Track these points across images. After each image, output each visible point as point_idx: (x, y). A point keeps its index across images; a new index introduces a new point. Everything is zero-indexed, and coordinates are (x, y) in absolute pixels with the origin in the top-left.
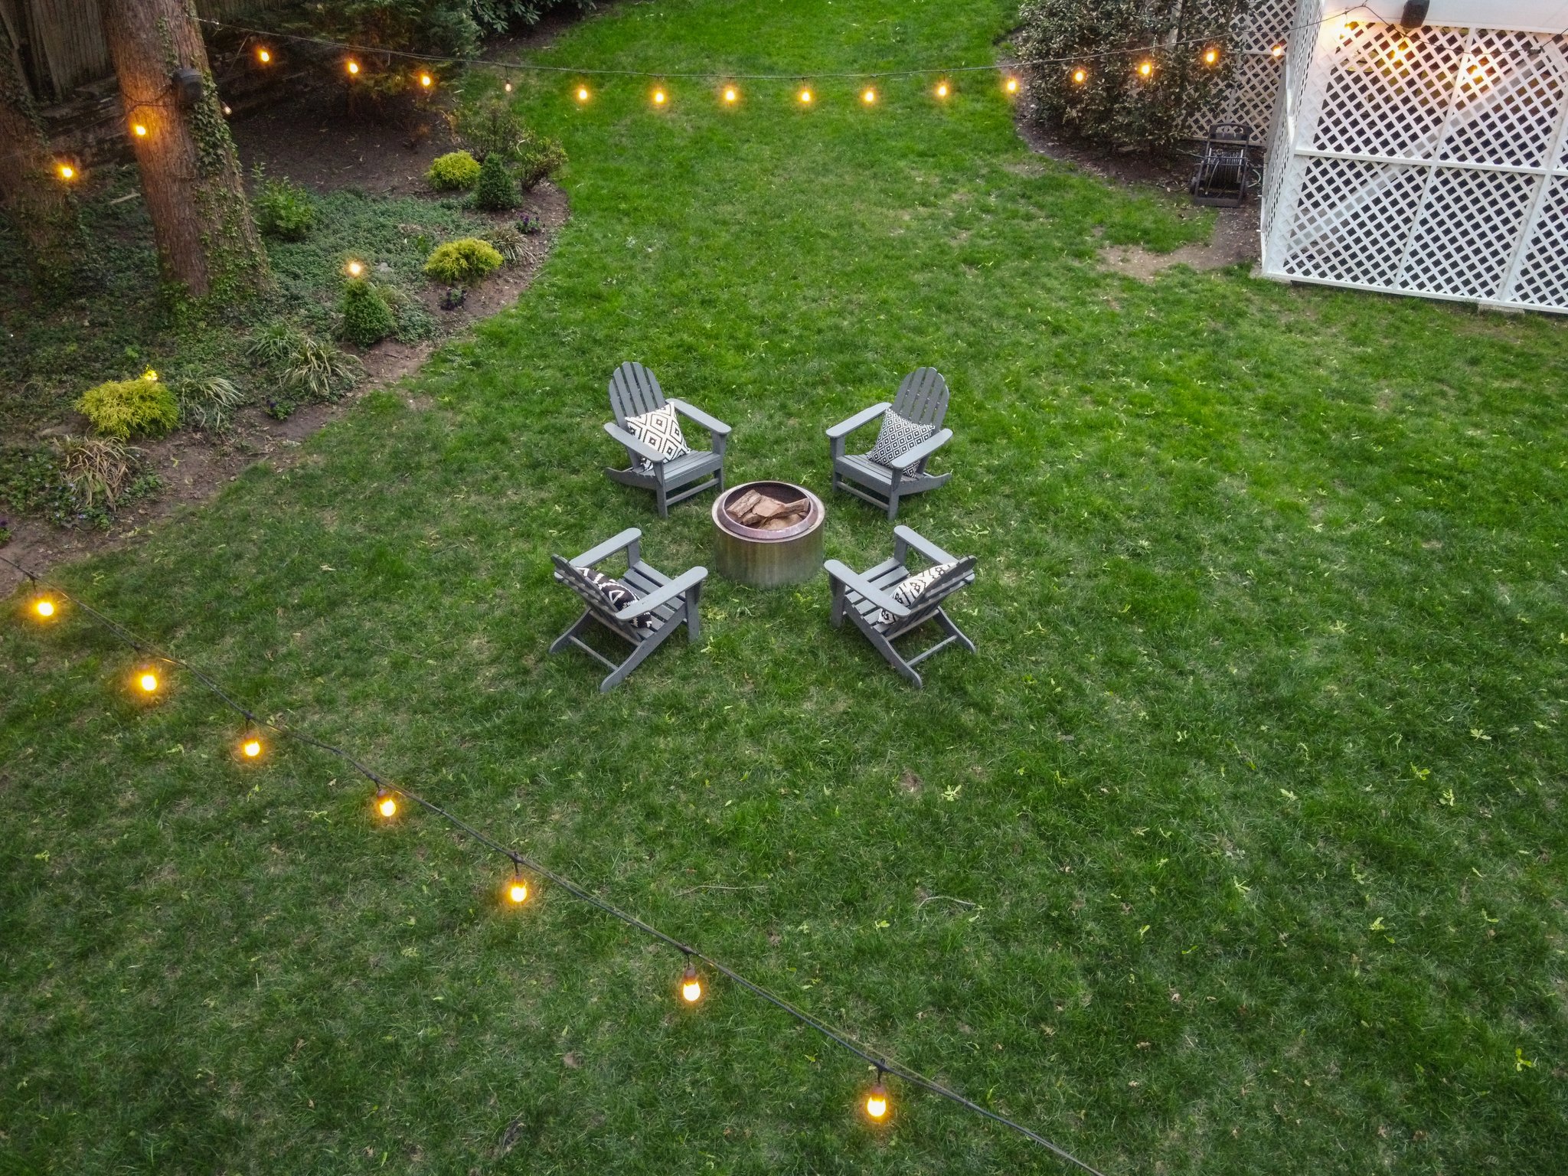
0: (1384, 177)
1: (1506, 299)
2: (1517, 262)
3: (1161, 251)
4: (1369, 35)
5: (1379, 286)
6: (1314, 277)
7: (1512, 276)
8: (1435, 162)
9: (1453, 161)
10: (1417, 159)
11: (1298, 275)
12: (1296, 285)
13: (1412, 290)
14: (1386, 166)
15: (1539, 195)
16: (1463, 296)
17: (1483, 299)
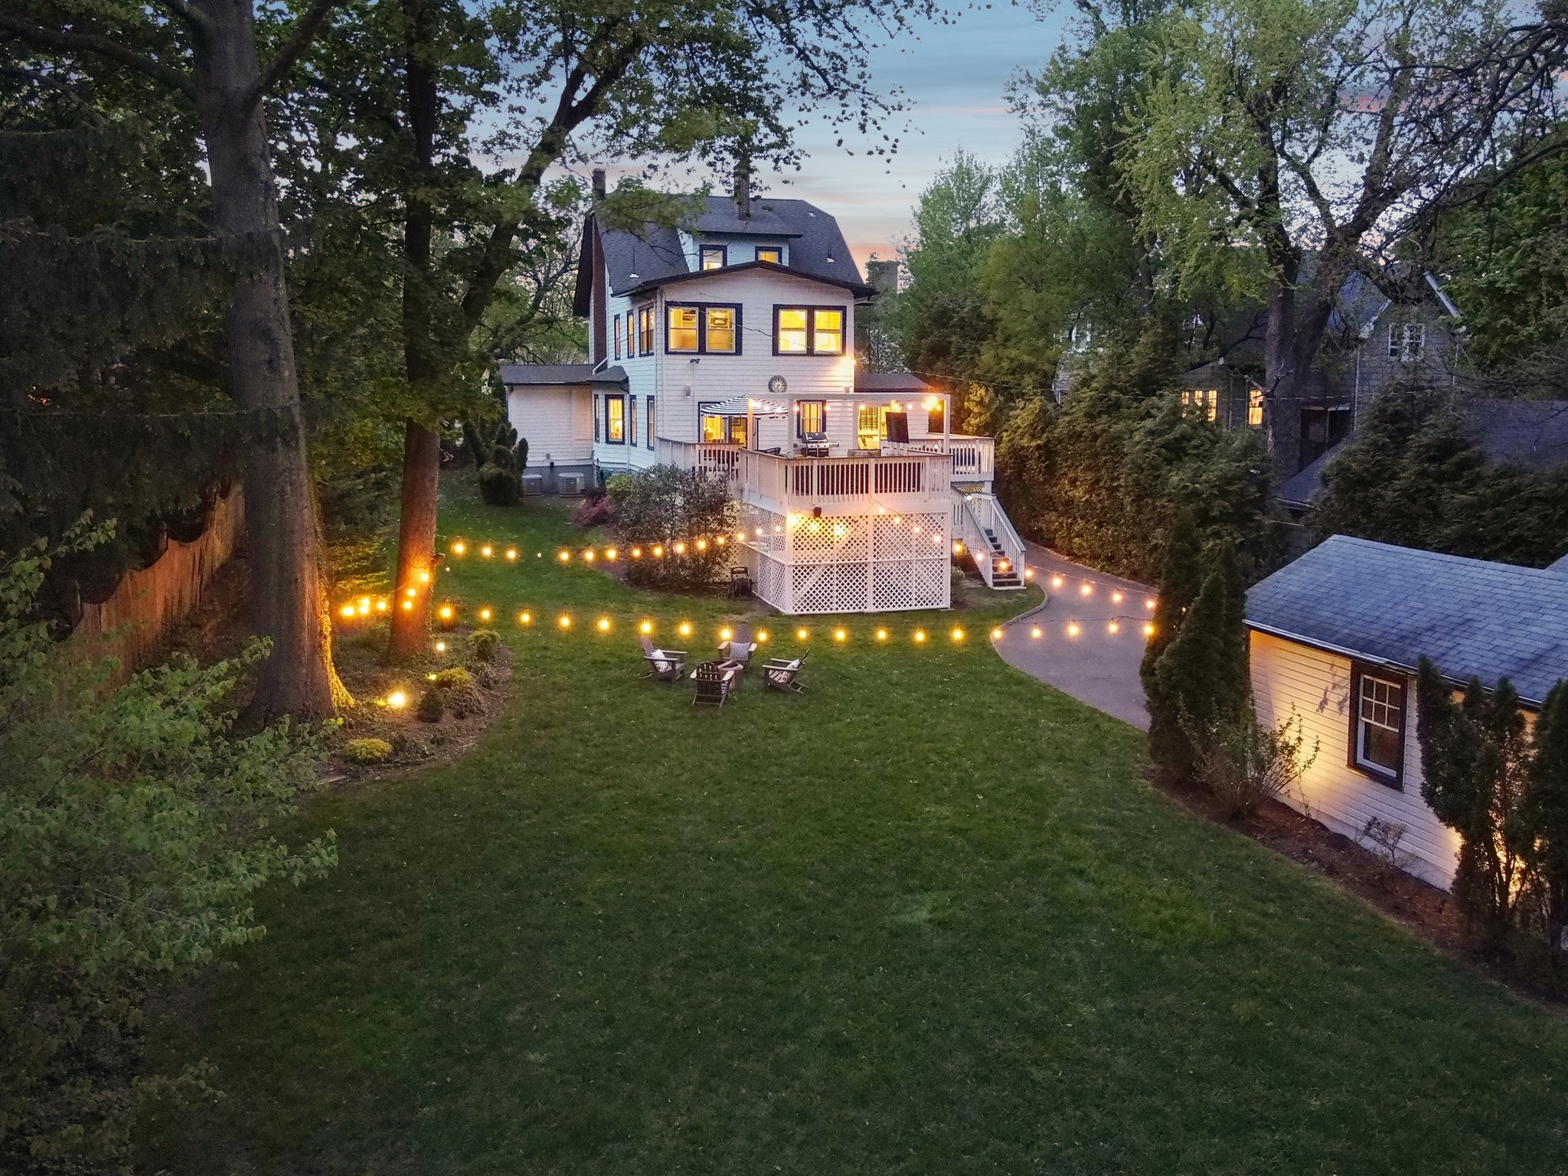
0: (820, 570)
1: (871, 609)
2: (871, 595)
3: (741, 614)
4: (803, 522)
5: (828, 611)
6: (805, 612)
7: (871, 601)
8: (835, 563)
9: (840, 562)
10: (829, 562)
11: (799, 612)
12: (801, 615)
13: (840, 611)
14: (819, 566)
15: (870, 570)
16: (857, 610)
17: (863, 609)
